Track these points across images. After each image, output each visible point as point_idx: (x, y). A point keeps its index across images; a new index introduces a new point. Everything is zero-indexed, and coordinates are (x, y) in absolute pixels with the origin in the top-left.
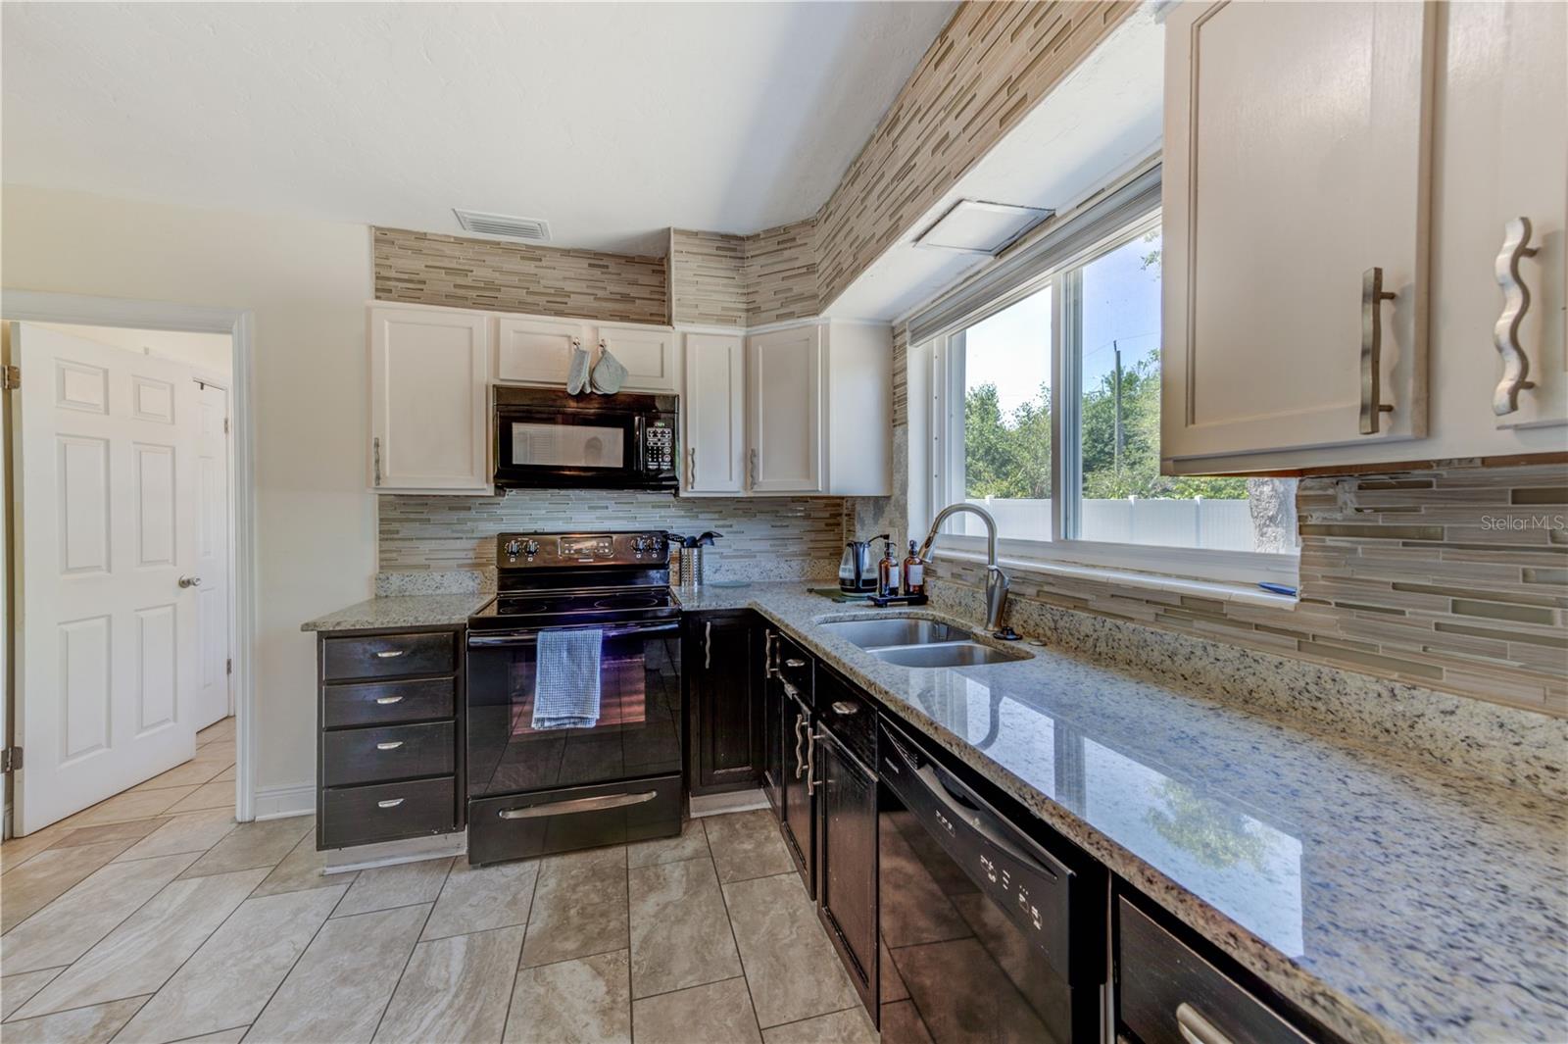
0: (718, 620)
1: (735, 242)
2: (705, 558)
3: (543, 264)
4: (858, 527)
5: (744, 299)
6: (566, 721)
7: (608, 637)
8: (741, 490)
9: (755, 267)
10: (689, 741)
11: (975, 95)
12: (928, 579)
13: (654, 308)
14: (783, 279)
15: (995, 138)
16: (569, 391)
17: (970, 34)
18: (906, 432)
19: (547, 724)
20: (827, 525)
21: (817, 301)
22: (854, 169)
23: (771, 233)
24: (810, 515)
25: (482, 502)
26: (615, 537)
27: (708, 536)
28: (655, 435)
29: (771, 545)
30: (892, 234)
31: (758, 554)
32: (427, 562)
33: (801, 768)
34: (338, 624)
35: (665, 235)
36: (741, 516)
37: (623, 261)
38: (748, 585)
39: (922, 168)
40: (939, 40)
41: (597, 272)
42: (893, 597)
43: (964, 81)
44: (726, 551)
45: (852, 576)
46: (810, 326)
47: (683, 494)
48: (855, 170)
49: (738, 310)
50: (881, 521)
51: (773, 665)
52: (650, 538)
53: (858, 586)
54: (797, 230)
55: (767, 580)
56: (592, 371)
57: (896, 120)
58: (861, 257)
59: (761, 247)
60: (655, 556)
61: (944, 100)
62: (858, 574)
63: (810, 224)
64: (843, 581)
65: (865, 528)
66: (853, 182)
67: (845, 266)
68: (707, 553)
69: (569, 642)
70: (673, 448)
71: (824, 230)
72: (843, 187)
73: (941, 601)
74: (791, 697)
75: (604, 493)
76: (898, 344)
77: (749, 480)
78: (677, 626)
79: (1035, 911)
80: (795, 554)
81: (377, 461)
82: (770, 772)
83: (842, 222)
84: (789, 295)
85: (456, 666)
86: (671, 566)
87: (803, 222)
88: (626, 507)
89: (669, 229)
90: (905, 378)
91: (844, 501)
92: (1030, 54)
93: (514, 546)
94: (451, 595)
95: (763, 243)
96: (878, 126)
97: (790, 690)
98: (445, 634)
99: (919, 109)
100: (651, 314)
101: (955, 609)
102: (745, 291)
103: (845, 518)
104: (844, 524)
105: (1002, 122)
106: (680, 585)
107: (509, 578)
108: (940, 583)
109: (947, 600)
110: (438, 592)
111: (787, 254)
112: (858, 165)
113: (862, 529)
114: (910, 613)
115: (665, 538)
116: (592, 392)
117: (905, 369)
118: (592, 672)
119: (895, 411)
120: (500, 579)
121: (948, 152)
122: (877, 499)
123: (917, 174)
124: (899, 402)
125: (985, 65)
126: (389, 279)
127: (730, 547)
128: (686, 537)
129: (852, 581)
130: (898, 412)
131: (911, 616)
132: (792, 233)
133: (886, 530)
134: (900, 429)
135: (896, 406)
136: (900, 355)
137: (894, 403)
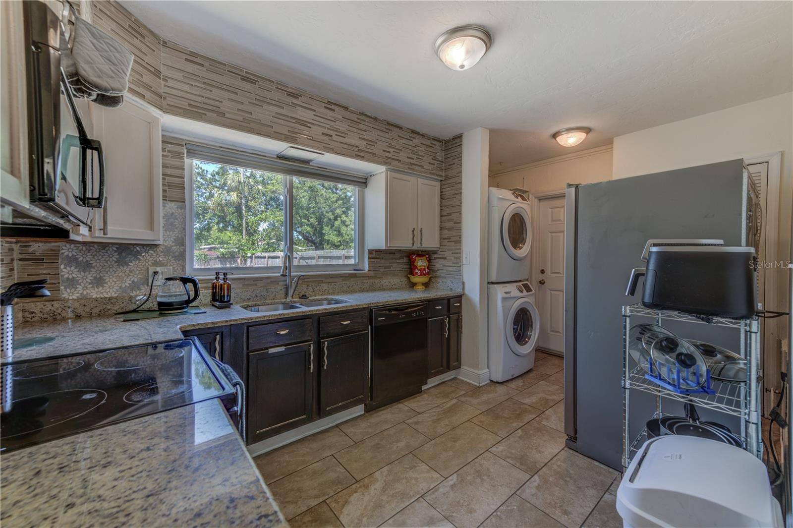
18: (182, 207)
21: (164, 102)
54: (146, 32)
59: (114, 14)
76: (168, 149)
84: (140, 78)
90: (183, 175)
124: (169, 186)
130: (168, 192)
132: (142, 30)
133: (148, 268)
134: (173, 204)
135: (166, 188)
136: (172, 157)
137: (164, 185)
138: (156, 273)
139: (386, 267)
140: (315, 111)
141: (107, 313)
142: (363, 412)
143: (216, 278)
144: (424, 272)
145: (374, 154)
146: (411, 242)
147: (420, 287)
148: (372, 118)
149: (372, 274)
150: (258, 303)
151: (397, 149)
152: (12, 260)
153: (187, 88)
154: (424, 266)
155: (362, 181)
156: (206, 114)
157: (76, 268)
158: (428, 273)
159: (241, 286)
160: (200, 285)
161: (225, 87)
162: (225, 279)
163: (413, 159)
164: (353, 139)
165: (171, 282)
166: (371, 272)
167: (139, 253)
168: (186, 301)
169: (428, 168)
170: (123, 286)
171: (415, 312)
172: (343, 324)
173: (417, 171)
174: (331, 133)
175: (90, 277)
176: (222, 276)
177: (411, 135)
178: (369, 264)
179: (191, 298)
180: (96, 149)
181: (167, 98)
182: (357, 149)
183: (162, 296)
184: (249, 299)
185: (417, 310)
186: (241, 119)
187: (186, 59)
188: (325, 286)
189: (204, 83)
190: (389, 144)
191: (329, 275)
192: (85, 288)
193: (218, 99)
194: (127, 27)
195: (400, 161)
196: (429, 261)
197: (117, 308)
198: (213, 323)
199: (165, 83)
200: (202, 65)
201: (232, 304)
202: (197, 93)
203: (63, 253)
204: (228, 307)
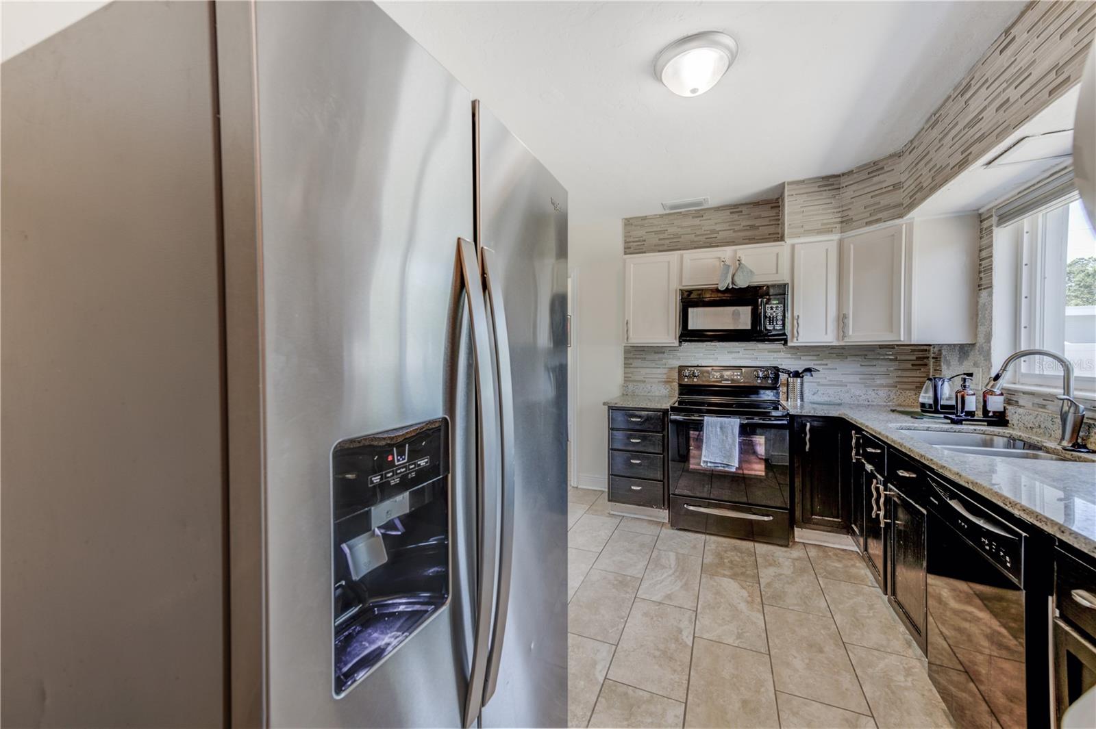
0: (816, 422)
1: (833, 179)
2: (806, 385)
3: (704, 218)
4: (944, 367)
5: (840, 215)
6: (719, 465)
7: (743, 424)
8: (835, 340)
9: (848, 193)
10: (795, 495)
11: (1030, 74)
12: (1009, 407)
13: (772, 229)
14: (872, 197)
15: (1044, 104)
16: (720, 289)
17: (1028, 32)
18: (991, 295)
19: (709, 464)
20: (913, 365)
21: (902, 208)
22: (934, 118)
23: (861, 169)
24: (897, 358)
25: (672, 349)
26: (744, 370)
27: (809, 370)
28: (772, 308)
29: (860, 379)
30: (963, 165)
31: (848, 385)
32: (644, 379)
33: (876, 512)
34: (616, 404)
35: (782, 186)
36: (834, 358)
37: (752, 206)
38: (840, 405)
39: (988, 121)
40: (1004, 34)
41: (735, 216)
42: (969, 417)
43: (1023, 62)
44: (823, 381)
45: (931, 402)
46: (896, 225)
47: (790, 344)
48: (934, 120)
49: (837, 223)
50: (965, 363)
51: (857, 454)
52: (767, 370)
53: (935, 408)
54: (885, 162)
55: (856, 402)
56: (733, 275)
57: (968, 86)
58: (938, 179)
59: (855, 178)
60: (770, 381)
61: (1007, 75)
62: (936, 399)
63: (898, 155)
64: (923, 405)
65: (951, 368)
66: (933, 126)
67: (925, 185)
68: (807, 382)
69: (721, 423)
70: (784, 316)
71: (908, 159)
72: (924, 130)
73: (1021, 424)
74: (869, 471)
75: (736, 344)
76: (985, 226)
77: (841, 334)
78: (786, 422)
79: (1008, 559)
80: (882, 386)
81: (627, 331)
82: (856, 525)
83: (924, 154)
84: (877, 206)
85: (663, 430)
86: (781, 389)
87: (890, 155)
88: (751, 352)
89: (784, 183)
90: (991, 253)
91: (932, 347)
92: (1074, 49)
93: (687, 372)
94: (655, 396)
95: (855, 175)
96: (955, 90)
97: (869, 467)
98: (659, 413)
99: (987, 80)
100: (770, 234)
101: (1035, 430)
102: (840, 210)
103: (932, 360)
104: (931, 364)
105: (1050, 93)
106: (787, 400)
107: (685, 389)
108: (1020, 410)
109: (1026, 423)
110: (649, 394)
111: (875, 179)
112: (937, 115)
113: (948, 368)
114: (986, 430)
115: (777, 370)
116: (733, 288)
117: (991, 246)
118: (734, 441)
119: (981, 278)
120: (679, 389)
121: (1008, 111)
122: (962, 346)
123: (984, 124)
124: (984, 271)
125: (1038, 54)
126: (630, 242)
127: (826, 378)
128: (792, 371)
129: (930, 405)
130: (983, 279)
131: (987, 433)
132: (881, 164)
134: (986, 291)
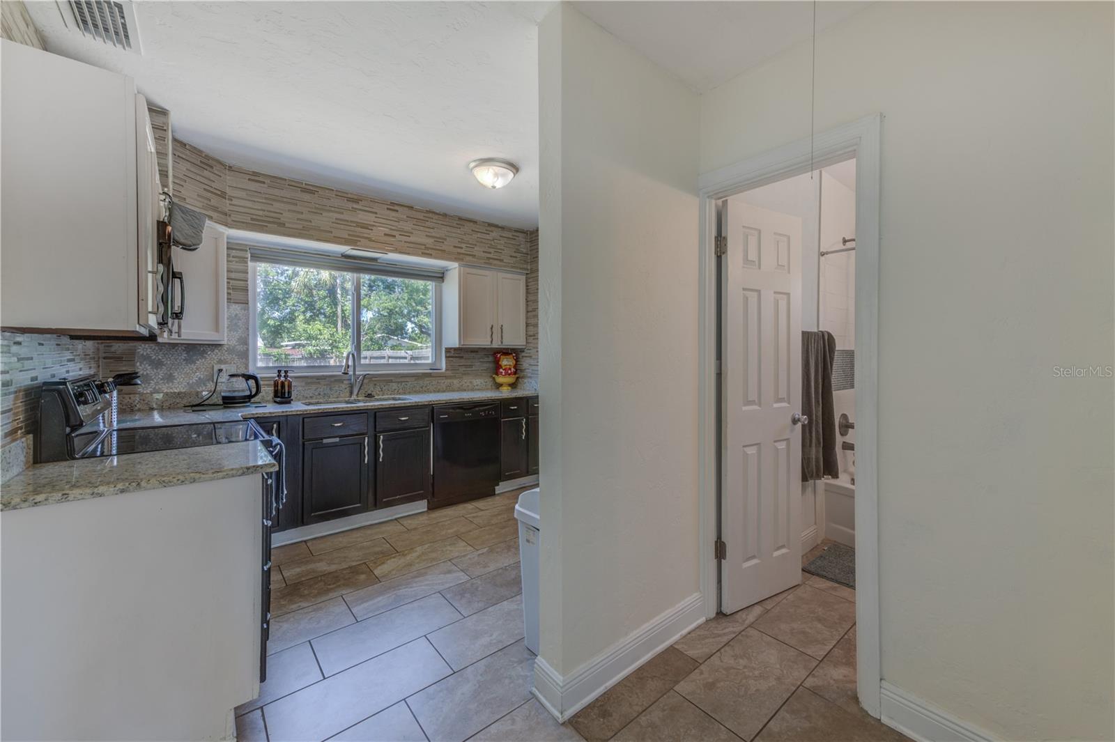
14: (204, 189)
18: (246, 309)
21: (230, 219)
23: (194, 150)
54: (214, 163)
59: (187, 155)
63: (223, 165)
84: (208, 203)
90: (246, 278)
95: (188, 152)
111: (206, 173)
117: (245, 273)
119: (229, 294)
124: (233, 289)
132: (210, 162)
133: (213, 366)
134: (237, 305)
135: (231, 291)
136: (237, 262)
137: (228, 288)
138: (220, 370)
139: (466, 366)
140: (376, 213)
141: (176, 406)
142: (426, 509)
143: (278, 376)
144: (509, 372)
145: (444, 251)
146: (490, 340)
147: (505, 388)
148: (441, 215)
149: (449, 373)
150: (321, 400)
151: (471, 244)
152: (99, 358)
153: (249, 204)
154: (510, 365)
155: (440, 277)
156: (267, 226)
157: (149, 365)
158: (515, 373)
159: (303, 384)
160: (261, 383)
161: (285, 200)
162: (286, 377)
163: (490, 253)
164: (419, 237)
165: (234, 379)
166: (448, 372)
167: (204, 352)
168: (248, 396)
169: (510, 262)
170: (191, 382)
171: (484, 411)
172: (401, 420)
173: (495, 265)
174: (394, 233)
175: (162, 372)
176: (283, 375)
177: (489, 228)
178: (446, 363)
179: (253, 393)
180: (180, 278)
181: (232, 215)
182: (423, 247)
183: (225, 391)
184: (311, 397)
185: (486, 410)
186: (301, 227)
187: (249, 179)
188: (394, 386)
189: (266, 198)
190: (462, 239)
191: (399, 374)
192: (157, 383)
193: (278, 211)
194: (199, 163)
195: (475, 256)
196: (517, 360)
197: (185, 402)
198: (270, 413)
199: (231, 202)
200: (264, 183)
201: (292, 400)
202: (259, 208)
203: (139, 352)
204: (289, 402)
